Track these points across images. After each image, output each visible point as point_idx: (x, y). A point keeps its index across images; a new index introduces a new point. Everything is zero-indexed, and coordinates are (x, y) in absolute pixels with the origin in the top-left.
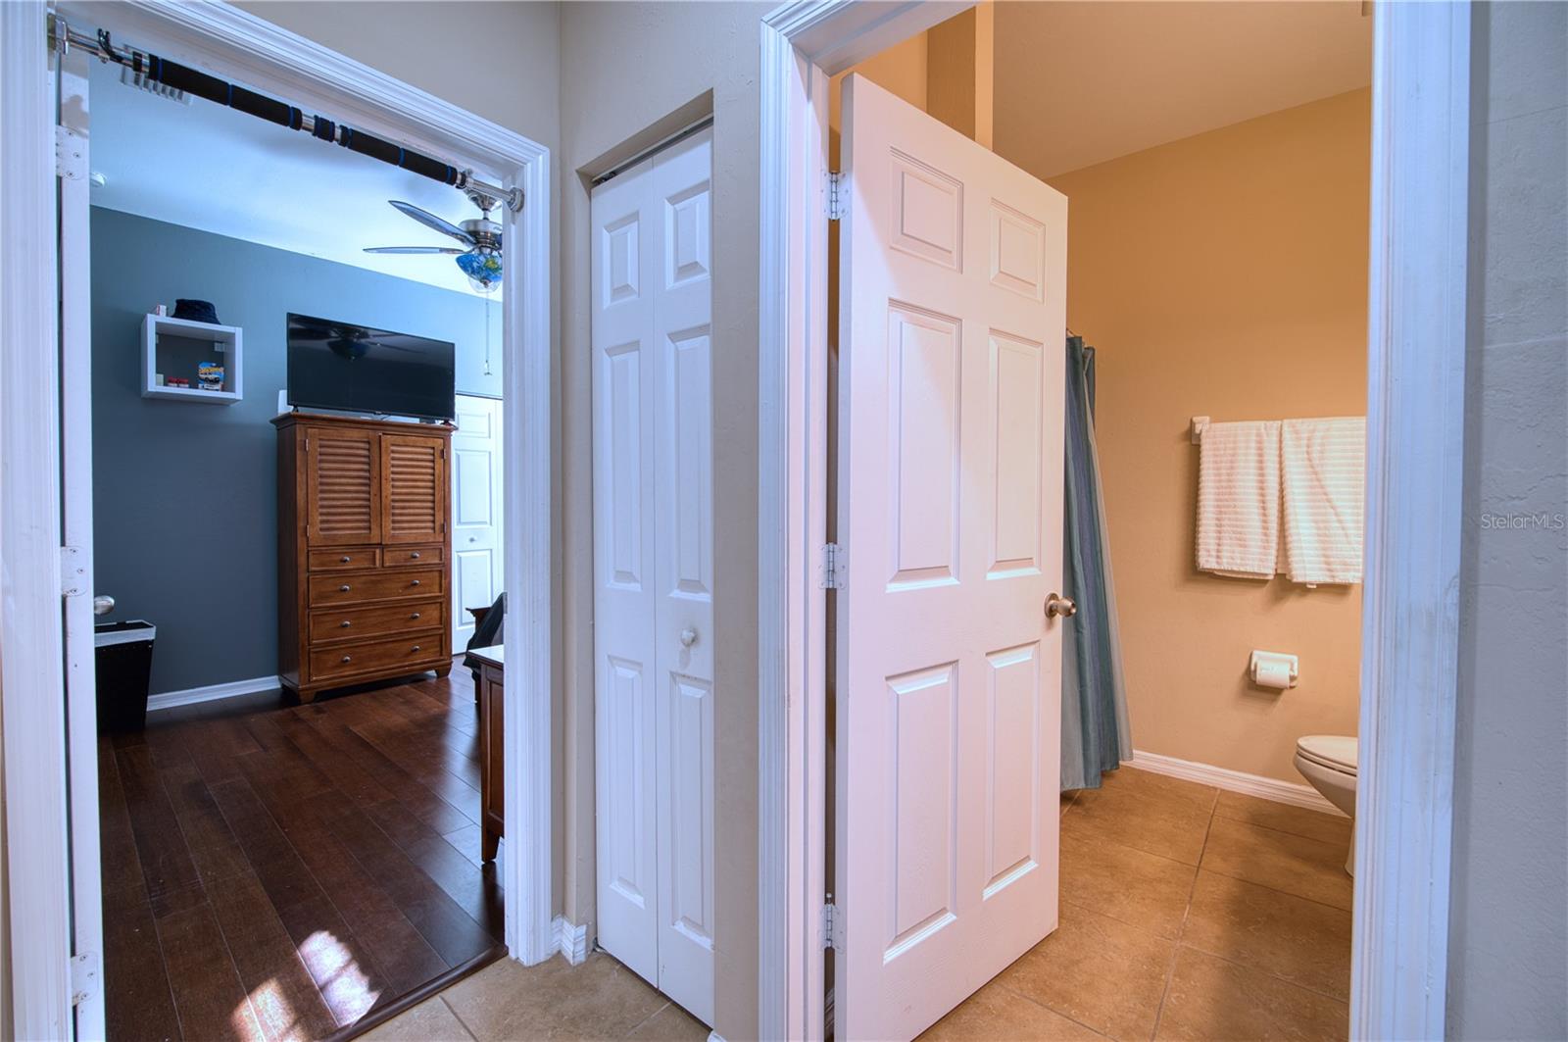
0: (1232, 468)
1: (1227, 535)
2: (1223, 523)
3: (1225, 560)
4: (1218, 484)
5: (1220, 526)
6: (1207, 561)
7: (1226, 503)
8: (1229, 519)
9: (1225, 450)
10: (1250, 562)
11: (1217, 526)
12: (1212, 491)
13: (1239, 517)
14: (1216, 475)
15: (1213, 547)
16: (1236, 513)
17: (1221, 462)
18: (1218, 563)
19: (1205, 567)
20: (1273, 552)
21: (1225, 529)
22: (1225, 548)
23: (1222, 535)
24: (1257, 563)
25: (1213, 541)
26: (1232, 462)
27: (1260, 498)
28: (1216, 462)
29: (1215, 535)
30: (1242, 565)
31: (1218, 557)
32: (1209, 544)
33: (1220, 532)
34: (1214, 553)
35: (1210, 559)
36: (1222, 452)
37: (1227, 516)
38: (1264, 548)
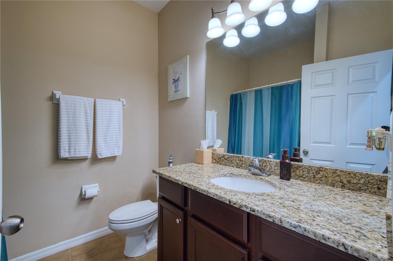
0: (74, 115)
1: (73, 142)
2: (71, 137)
3: (72, 153)
4: (68, 121)
5: (70, 139)
6: (64, 154)
7: (72, 129)
8: (74, 136)
9: (71, 107)
10: (83, 152)
11: (69, 139)
12: (66, 124)
13: (78, 134)
14: (67, 117)
15: (67, 148)
16: (77, 133)
17: (70, 112)
18: (69, 154)
19: (64, 157)
20: (91, 147)
21: (72, 140)
22: (72, 148)
23: (71, 142)
24: (85, 152)
25: (67, 145)
26: (74, 112)
27: (86, 127)
28: (67, 112)
29: (68, 143)
30: (79, 154)
31: (69, 152)
32: (65, 147)
33: (70, 141)
34: (67, 150)
35: (65, 153)
36: (70, 108)
37: (73, 134)
38: (88, 146)
